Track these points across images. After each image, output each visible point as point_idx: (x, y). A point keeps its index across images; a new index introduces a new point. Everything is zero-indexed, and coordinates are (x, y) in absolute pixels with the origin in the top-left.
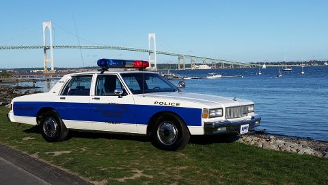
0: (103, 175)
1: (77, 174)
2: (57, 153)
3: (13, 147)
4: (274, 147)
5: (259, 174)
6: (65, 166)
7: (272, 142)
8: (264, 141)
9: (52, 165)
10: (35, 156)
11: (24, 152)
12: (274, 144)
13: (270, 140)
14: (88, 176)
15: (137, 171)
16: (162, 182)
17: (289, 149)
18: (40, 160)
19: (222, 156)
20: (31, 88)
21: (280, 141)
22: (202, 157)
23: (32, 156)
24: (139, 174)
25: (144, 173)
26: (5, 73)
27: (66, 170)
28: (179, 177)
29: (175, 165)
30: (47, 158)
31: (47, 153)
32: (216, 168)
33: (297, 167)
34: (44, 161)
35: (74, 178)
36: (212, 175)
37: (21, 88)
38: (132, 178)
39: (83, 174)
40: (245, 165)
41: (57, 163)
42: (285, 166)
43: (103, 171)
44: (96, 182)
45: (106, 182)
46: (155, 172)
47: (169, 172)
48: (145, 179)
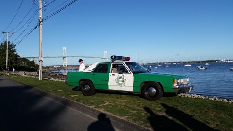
0: (93, 104)
1: (82, 104)
2: (73, 96)
3: (54, 94)
5: (157, 102)
6: (76, 101)
9: (71, 100)
10: (63, 97)
11: (59, 96)
16: (118, 106)
20: (58, 73)
23: (62, 97)
24: (107, 103)
25: (110, 102)
26: (47, 67)
28: (124, 104)
29: (122, 100)
30: (68, 97)
32: (138, 100)
33: (172, 100)
35: (81, 105)
36: (138, 103)
38: (105, 105)
39: (84, 104)
41: (73, 100)
43: (92, 103)
44: (90, 107)
45: (94, 106)
46: (114, 102)
47: (120, 102)
48: (111, 105)
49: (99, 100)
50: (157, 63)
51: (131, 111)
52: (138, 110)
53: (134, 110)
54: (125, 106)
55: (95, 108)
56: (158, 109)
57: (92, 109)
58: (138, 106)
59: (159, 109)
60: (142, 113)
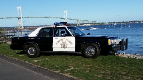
1: (47, 69)
2: (36, 61)
3: (17, 59)
4: (126, 57)
5: (122, 67)
7: (124, 55)
8: (121, 54)
9: (35, 65)
10: (27, 62)
11: (22, 61)
12: (125, 55)
13: (123, 54)
14: (52, 69)
15: (71, 67)
16: (83, 71)
17: (132, 57)
18: (30, 63)
19: (106, 60)
20: (14, 35)
21: (128, 54)
22: (97, 61)
23: (25, 62)
24: (72, 68)
25: (74, 67)
27: (42, 67)
28: (89, 69)
29: (86, 64)
30: (31, 62)
31: (32, 61)
32: (104, 65)
33: (138, 64)
34: (32, 64)
35: (45, 70)
36: (103, 68)
37: (9, 35)
38: (70, 69)
40: (115, 64)
41: (37, 64)
42: (132, 63)
43: (57, 68)
44: (56, 72)
45: (60, 71)
46: (79, 67)
47: (85, 67)
48: (76, 70)
49: (63, 65)
50: (123, 22)
51: (96, 75)
52: (104, 74)
53: (99, 74)
54: (90, 71)
55: (61, 72)
56: (123, 73)
57: (58, 74)
58: (103, 71)
59: (125, 73)
60: (108, 77)
